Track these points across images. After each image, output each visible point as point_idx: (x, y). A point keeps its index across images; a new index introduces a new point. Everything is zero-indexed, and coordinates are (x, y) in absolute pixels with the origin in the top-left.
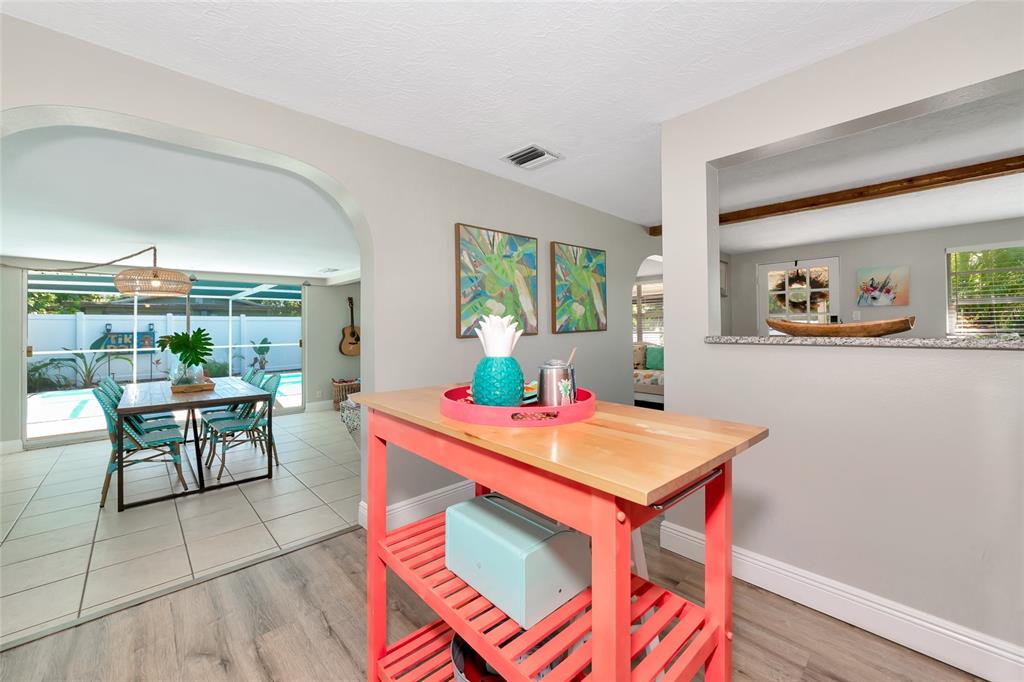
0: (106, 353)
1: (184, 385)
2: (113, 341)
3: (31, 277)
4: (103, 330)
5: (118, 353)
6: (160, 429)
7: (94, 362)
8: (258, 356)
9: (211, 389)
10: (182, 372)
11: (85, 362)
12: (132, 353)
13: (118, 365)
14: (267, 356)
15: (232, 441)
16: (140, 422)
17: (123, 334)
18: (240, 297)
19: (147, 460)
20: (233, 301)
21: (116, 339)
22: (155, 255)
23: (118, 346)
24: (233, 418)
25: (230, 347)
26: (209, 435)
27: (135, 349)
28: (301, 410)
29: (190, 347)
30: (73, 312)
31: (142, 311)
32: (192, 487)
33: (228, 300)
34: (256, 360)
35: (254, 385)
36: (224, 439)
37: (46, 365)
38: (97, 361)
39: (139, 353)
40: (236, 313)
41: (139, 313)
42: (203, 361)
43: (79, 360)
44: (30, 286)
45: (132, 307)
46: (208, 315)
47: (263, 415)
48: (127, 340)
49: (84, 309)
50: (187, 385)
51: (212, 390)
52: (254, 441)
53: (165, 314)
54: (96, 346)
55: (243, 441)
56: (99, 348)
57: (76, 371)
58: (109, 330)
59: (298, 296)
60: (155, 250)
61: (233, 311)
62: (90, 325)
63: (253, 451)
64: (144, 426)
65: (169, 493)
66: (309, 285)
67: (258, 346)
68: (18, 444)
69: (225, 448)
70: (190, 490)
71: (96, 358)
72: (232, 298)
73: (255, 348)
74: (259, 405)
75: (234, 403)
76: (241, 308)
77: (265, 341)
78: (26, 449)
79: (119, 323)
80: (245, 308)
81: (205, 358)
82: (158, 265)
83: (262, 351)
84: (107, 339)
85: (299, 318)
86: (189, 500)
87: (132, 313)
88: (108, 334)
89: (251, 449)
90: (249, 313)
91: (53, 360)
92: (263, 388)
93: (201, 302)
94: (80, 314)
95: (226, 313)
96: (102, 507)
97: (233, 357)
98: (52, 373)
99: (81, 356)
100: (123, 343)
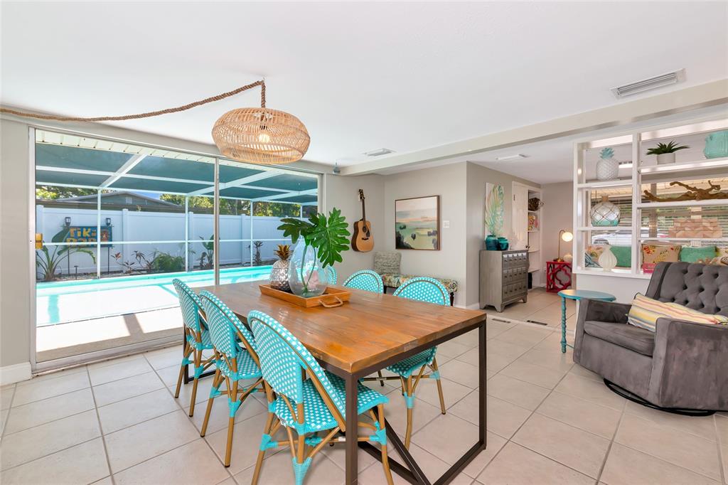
0: (66, 246)
2: (73, 235)
4: (63, 223)
5: (78, 246)
7: (56, 255)
11: (47, 254)
12: (95, 246)
17: (82, 228)
21: (76, 232)
23: (77, 239)
25: (186, 242)
27: (99, 243)
33: (185, 197)
34: (204, 254)
38: (59, 253)
39: (102, 246)
41: (102, 208)
45: (96, 203)
48: (88, 234)
53: (121, 210)
54: (57, 239)
56: (60, 241)
58: (68, 224)
62: (50, 218)
67: (206, 241)
71: (58, 250)
73: (204, 244)
78: (36, 374)
83: (208, 246)
84: (66, 232)
87: (95, 208)
88: (67, 226)
94: (40, 207)
97: (188, 252)
100: (82, 237)
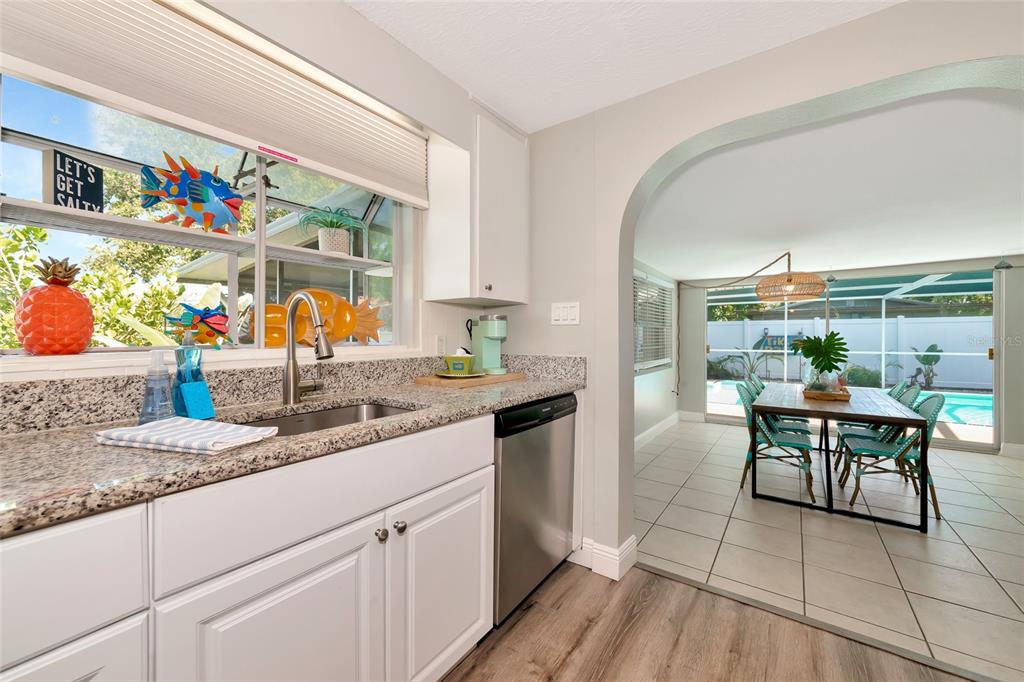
0: (764, 353)
1: (816, 392)
2: (769, 343)
3: (709, 294)
4: (762, 333)
5: (774, 354)
6: (795, 431)
7: (756, 360)
8: (922, 367)
9: (845, 400)
10: (815, 378)
11: (749, 360)
12: (783, 354)
13: (773, 363)
14: (936, 368)
15: (871, 465)
16: (777, 420)
17: (777, 337)
18: (897, 295)
19: (778, 458)
20: (887, 301)
21: (772, 341)
22: (789, 260)
23: (773, 347)
24: (874, 439)
25: (883, 353)
26: (844, 449)
27: (786, 351)
28: (993, 450)
29: (823, 352)
30: (742, 319)
31: (791, 316)
32: (821, 502)
33: (881, 300)
34: (919, 371)
35: (904, 404)
36: (859, 459)
37: (725, 360)
38: (758, 359)
39: (789, 354)
40: (890, 314)
41: (789, 319)
42: (837, 368)
43: (745, 357)
44: (709, 301)
45: (783, 313)
46: (860, 318)
47: (915, 444)
48: (780, 342)
49: (751, 317)
50: (819, 392)
51: (847, 401)
52: (902, 472)
53: (812, 318)
54: (757, 346)
55: (886, 471)
56: (759, 349)
57: (744, 367)
58: (766, 334)
59: (989, 287)
60: (789, 256)
61: (887, 313)
62: (754, 329)
63: (903, 485)
64: (779, 425)
65: (796, 499)
66: (1009, 267)
67: (922, 353)
68: (700, 416)
69: (860, 472)
70: (817, 504)
71: (757, 357)
72: (884, 297)
73: (918, 357)
74: (911, 431)
75: (875, 422)
76: (897, 308)
77: (933, 348)
78: (707, 421)
79: (775, 327)
80: (904, 308)
81: (839, 364)
82: (792, 270)
83: (928, 360)
84: (765, 341)
85: (990, 318)
86: (815, 515)
87: (783, 319)
88: (765, 337)
89: (900, 482)
90: (908, 314)
91: (729, 356)
92: (916, 411)
93: (853, 305)
94: (747, 320)
95: (877, 314)
96: (742, 487)
97: (887, 366)
98: (729, 366)
99: (747, 354)
100: (777, 345)
